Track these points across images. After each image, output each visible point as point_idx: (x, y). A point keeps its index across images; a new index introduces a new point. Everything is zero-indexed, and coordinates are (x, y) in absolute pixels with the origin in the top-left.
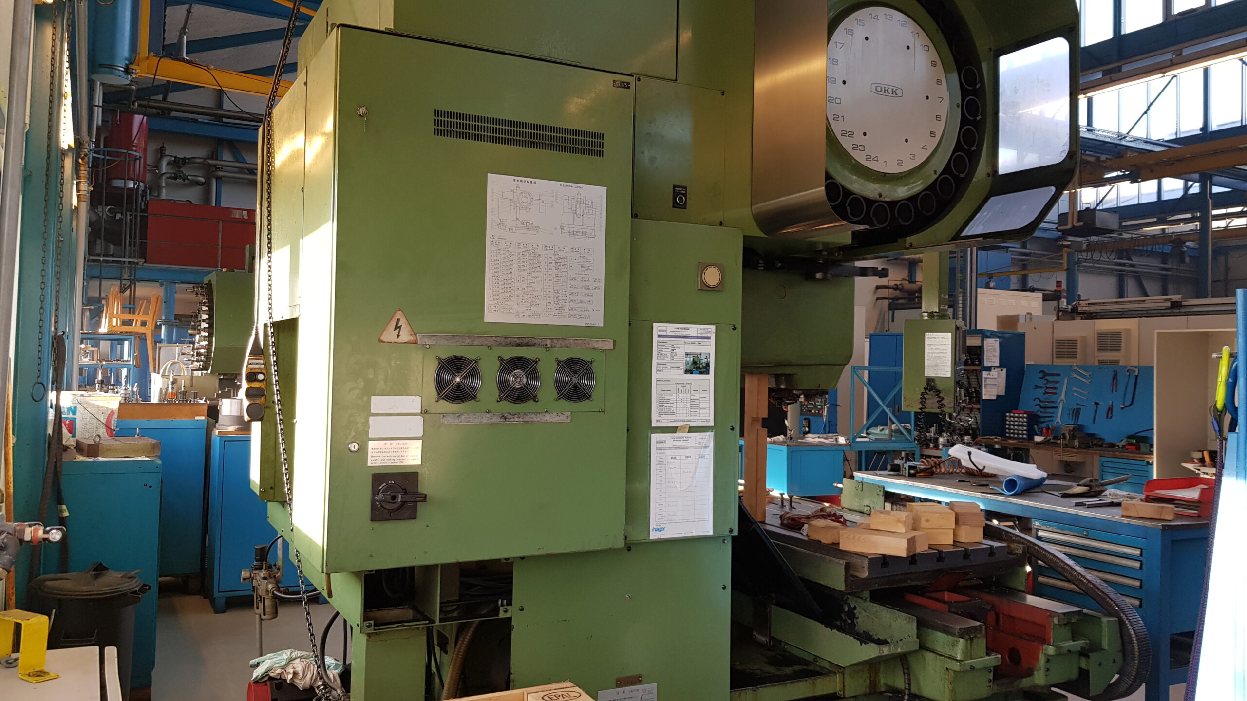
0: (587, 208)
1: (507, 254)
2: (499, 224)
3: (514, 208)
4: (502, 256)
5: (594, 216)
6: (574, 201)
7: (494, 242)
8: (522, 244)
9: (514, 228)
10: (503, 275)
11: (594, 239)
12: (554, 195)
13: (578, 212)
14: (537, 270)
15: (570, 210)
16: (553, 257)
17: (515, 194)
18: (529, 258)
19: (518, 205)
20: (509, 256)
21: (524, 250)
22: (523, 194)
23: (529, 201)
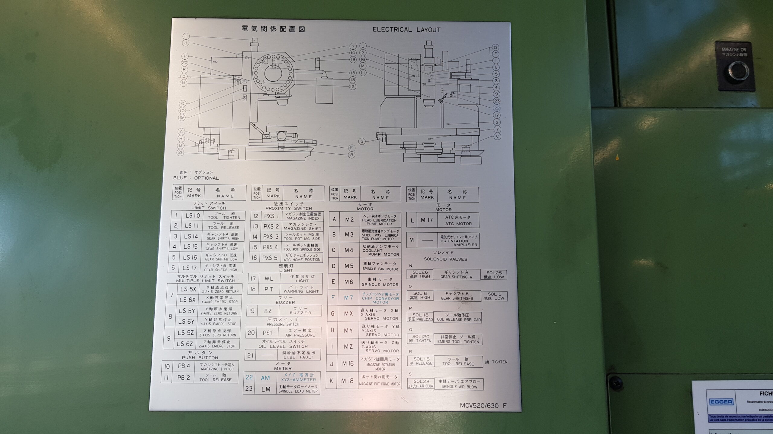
0: (454, 81)
1: (220, 217)
2: (201, 142)
3: (245, 98)
4: (207, 224)
5: (476, 101)
6: (416, 65)
7: (186, 188)
8: (265, 189)
9: (242, 149)
10: (209, 275)
11: (477, 160)
12: (358, 56)
13: (428, 91)
14: (309, 255)
15: (403, 91)
16: (356, 216)
17: (247, 62)
18: (287, 224)
19: (255, 89)
20: (227, 224)
21: (272, 205)
22: (270, 61)
23: (285, 77)
